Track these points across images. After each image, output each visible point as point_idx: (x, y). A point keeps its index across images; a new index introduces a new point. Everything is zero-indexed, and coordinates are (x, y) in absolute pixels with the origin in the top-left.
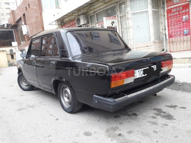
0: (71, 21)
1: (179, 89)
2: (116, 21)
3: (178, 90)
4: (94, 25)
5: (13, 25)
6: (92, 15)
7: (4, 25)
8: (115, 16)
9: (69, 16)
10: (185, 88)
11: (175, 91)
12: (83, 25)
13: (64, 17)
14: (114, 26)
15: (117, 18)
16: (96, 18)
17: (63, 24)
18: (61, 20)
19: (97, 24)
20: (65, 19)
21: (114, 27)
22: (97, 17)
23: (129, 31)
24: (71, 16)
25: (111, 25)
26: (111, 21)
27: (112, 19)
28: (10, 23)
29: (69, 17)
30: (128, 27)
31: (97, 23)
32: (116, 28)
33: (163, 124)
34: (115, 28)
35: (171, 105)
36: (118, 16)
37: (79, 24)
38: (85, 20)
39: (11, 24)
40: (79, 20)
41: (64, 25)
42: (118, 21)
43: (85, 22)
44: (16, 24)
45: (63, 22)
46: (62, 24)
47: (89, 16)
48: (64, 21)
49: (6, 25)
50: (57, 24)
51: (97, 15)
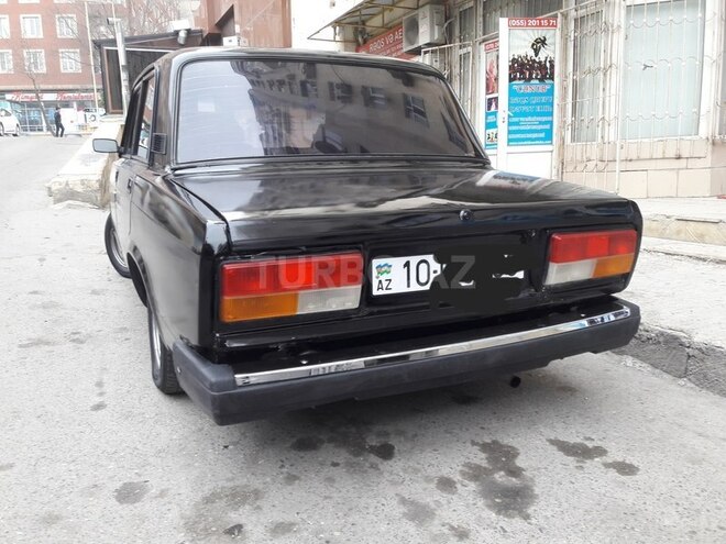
0: (391, 28)
1: (685, 374)
2: (554, 37)
3: (680, 377)
4: (470, 49)
5: (205, 35)
6: (467, 6)
7: (177, 33)
8: (556, 17)
9: (384, 10)
10: (711, 375)
11: (665, 376)
12: (429, 45)
13: (364, 12)
14: (542, 56)
15: (559, 26)
16: (481, 19)
17: (360, 39)
18: (357, 23)
19: (483, 46)
20: (370, 19)
21: (543, 60)
22: (484, 16)
23: (604, 82)
24: (391, 10)
25: (531, 53)
26: (532, 35)
27: (540, 25)
28: (199, 28)
29: (386, 13)
30: (602, 66)
31: (484, 41)
32: (552, 66)
33: (452, 528)
34: (548, 65)
35: (579, 440)
36: (565, 16)
37: (411, 42)
38: (436, 27)
39: (201, 31)
40: (413, 26)
41: (365, 41)
42: (565, 38)
43: (436, 37)
44: (217, 31)
45: (363, 32)
46: (358, 41)
47: (456, 12)
48: (368, 29)
49: (182, 35)
50: (338, 38)
51: (484, 9)
